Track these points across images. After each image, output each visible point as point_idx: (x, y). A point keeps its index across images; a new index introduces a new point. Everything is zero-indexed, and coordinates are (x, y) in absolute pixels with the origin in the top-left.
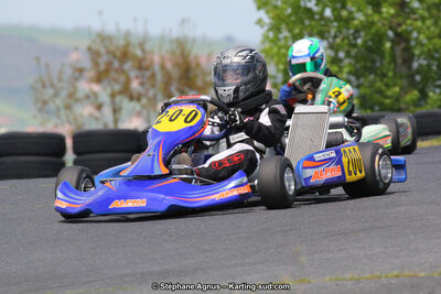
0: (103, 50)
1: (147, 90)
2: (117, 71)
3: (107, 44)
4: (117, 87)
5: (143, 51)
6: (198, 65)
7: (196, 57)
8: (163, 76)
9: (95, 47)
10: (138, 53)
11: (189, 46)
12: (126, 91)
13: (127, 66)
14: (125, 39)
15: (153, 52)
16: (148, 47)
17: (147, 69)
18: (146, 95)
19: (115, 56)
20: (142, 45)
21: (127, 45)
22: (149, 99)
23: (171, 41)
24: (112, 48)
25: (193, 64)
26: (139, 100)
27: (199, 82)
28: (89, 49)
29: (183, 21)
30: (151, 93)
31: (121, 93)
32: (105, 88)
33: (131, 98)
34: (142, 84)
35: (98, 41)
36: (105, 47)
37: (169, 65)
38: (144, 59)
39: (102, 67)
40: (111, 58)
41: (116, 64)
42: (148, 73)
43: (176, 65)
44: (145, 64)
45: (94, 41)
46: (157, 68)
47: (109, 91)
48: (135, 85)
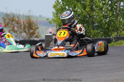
0: (7, 18)
1: (19, 30)
2: (11, 24)
3: (8, 16)
4: (11, 29)
5: (18, 19)
6: (33, 23)
7: (33, 21)
8: (23, 26)
9: (4, 18)
10: (17, 19)
11: (31, 18)
12: (13, 30)
13: (13, 23)
14: (13, 16)
15: (21, 19)
16: (20, 18)
17: (19, 24)
18: (19, 31)
19: (10, 20)
20: (18, 17)
21: (14, 17)
22: (20, 32)
23: (26, 17)
24: (9, 18)
25: (32, 23)
26: (16, 32)
27: (34, 28)
28: (3, 18)
29: (29, 11)
30: (20, 31)
31: (12, 30)
32: (7, 29)
33: (15, 32)
34: (18, 28)
35: (5, 16)
36: (7, 17)
37: (25, 23)
38: (18, 21)
39: (6, 23)
40: (9, 21)
41: (10, 22)
42: (19, 25)
43: (27, 23)
44: (19, 22)
45: (4, 16)
46: (22, 23)
47: (8, 29)
48: (16, 28)
